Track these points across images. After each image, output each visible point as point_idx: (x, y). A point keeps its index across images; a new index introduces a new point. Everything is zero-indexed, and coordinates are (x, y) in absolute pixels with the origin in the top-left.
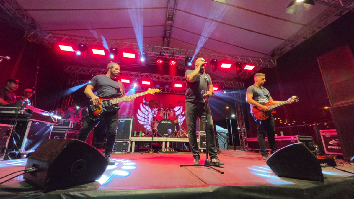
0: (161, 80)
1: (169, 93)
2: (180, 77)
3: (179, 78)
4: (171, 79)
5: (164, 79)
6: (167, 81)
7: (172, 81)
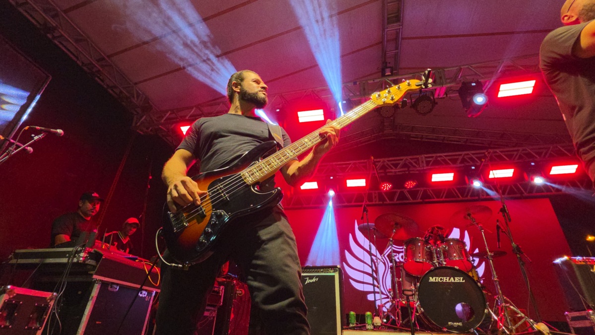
0: (394, 171)
1: (419, 200)
2: (443, 155)
3: (439, 159)
4: (417, 163)
5: (398, 168)
6: (409, 170)
7: (422, 169)
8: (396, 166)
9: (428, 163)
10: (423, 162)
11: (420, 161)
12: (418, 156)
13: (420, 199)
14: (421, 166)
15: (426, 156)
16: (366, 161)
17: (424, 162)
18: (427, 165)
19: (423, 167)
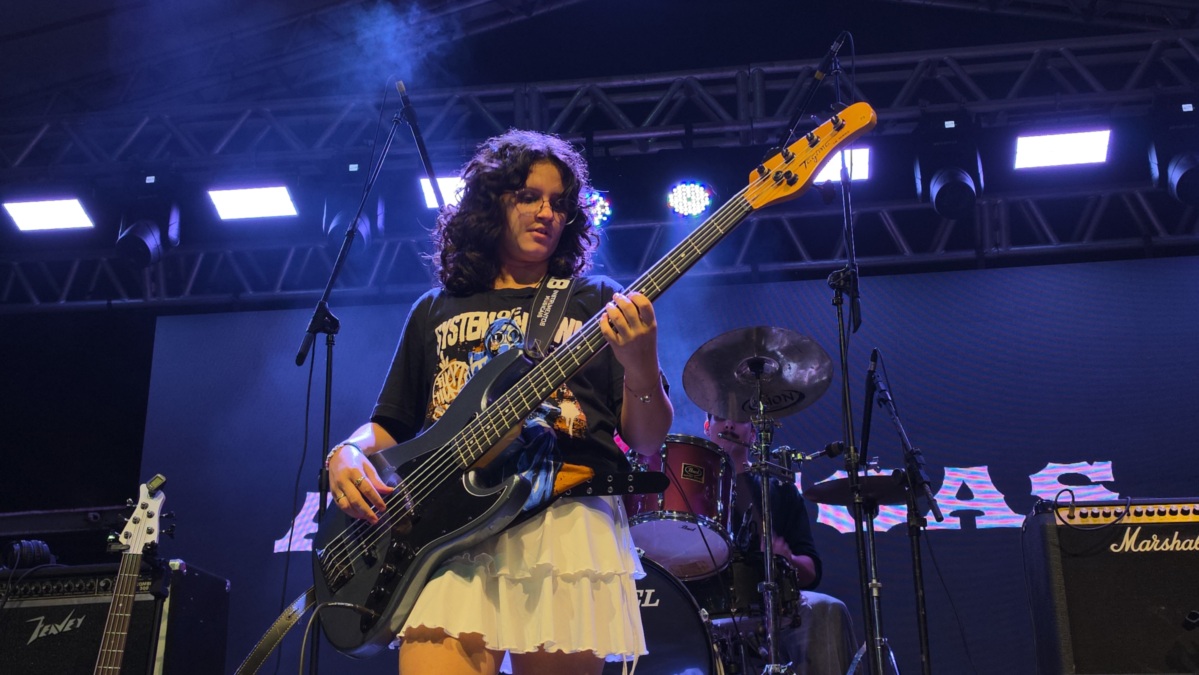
4: (729, 104)
5: (645, 124)
6: (689, 136)
7: (748, 127)
8: (637, 114)
9: (772, 102)
10: (751, 97)
11: (742, 98)
12: (733, 73)
13: (745, 261)
14: (743, 115)
15: (768, 69)
16: (509, 90)
17: (758, 96)
18: (769, 112)
19: (751, 120)
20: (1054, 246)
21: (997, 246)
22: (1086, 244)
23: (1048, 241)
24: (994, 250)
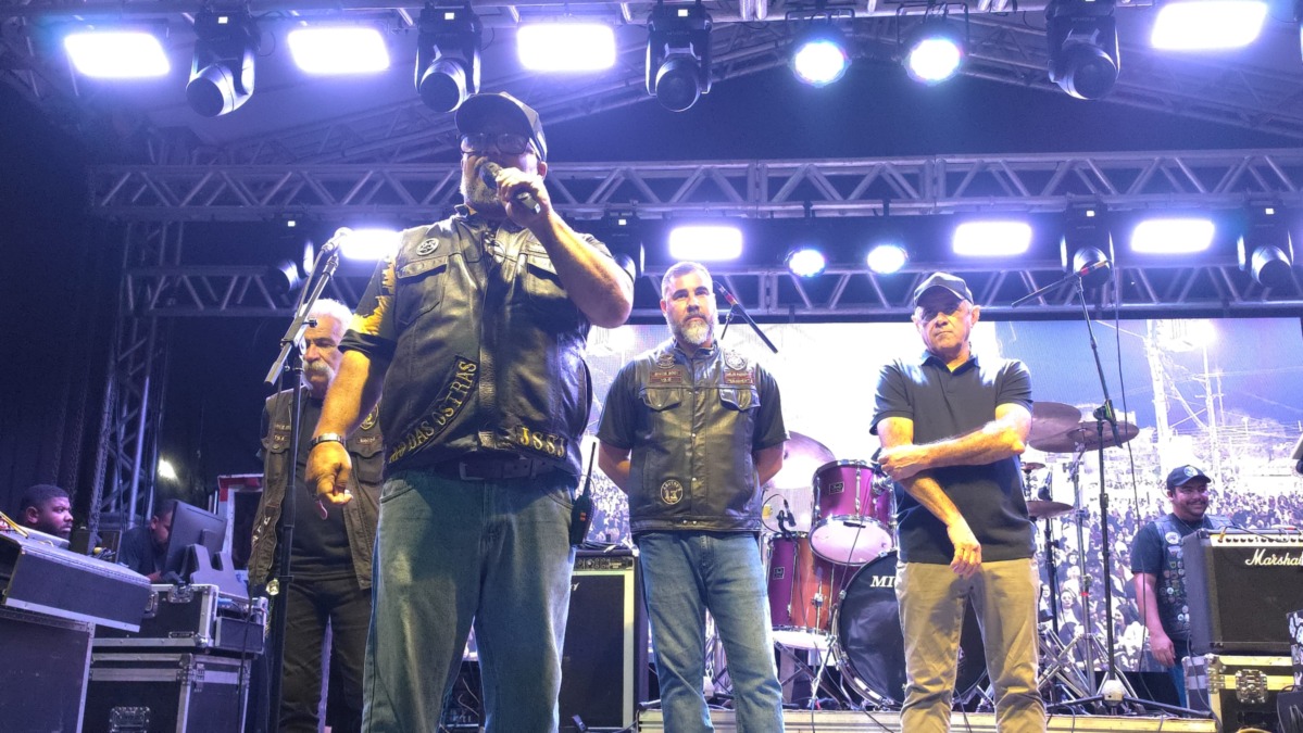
0: (835, 206)
2: (999, 159)
3: (993, 170)
4: (915, 182)
5: (852, 197)
6: (886, 209)
7: (932, 205)
10: (935, 181)
11: (928, 181)
12: (921, 162)
14: (928, 195)
15: (949, 160)
16: (745, 165)
17: (941, 182)
18: (949, 194)
19: (935, 199)
20: (1154, 305)
21: (1111, 302)
22: (1180, 304)
23: (1148, 299)
24: (1110, 305)
